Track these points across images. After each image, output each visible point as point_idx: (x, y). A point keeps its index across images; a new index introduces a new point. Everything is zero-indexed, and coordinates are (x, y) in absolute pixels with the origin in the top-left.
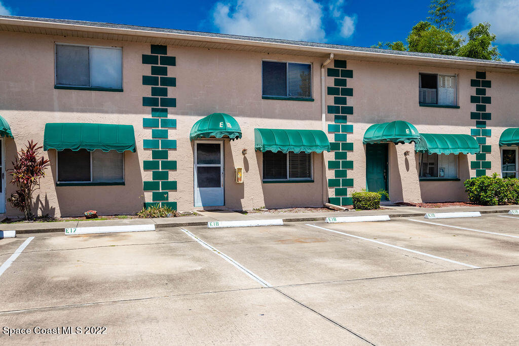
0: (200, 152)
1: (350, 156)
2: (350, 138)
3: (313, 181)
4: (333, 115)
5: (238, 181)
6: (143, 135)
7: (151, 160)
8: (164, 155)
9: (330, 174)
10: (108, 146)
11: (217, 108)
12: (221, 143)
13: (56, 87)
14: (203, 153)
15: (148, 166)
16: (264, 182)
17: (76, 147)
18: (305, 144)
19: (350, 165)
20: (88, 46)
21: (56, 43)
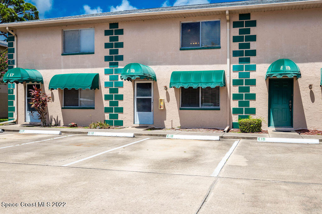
0: (138, 89)
1: (252, 90)
2: (253, 75)
3: (219, 109)
4: (237, 58)
5: (160, 108)
6: (104, 79)
7: (109, 94)
8: (116, 91)
9: (235, 104)
10: (78, 86)
11: (149, 59)
12: (152, 82)
13: (63, 55)
14: (141, 89)
15: (107, 97)
16: (180, 109)
17: (63, 87)
18: (203, 82)
19: (253, 97)
20: (78, 29)
21: (64, 30)
